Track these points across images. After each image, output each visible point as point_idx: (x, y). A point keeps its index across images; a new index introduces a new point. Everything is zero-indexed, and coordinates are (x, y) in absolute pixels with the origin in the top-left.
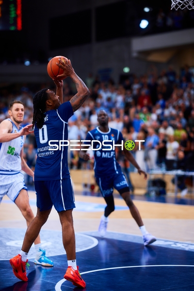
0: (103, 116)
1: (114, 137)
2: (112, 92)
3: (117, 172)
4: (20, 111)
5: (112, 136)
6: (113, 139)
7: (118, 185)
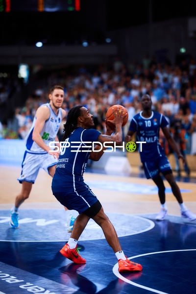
0: (146, 101)
1: (157, 122)
2: (169, 73)
3: (161, 155)
4: (60, 97)
5: (155, 120)
6: (155, 124)
7: (162, 168)
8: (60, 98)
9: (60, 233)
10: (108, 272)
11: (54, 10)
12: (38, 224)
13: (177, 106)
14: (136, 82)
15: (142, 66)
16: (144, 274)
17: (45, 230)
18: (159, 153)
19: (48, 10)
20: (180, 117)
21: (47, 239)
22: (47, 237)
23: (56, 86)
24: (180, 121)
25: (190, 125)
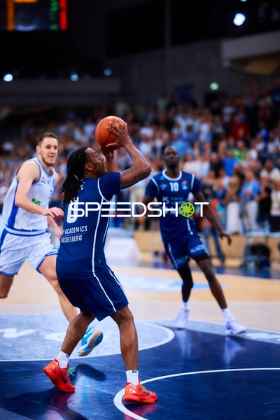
0: (172, 155)
1: (186, 185)
2: (194, 119)
3: (192, 233)
4: (53, 148)
5: (184, 183)
6: (185, 188)
7: (193, 251)
8: (53, 150)
9: (37, 348)
10: (106, 404)
11: (30, 28)
12: (5, 336)
13: (206, 166)
14: (147, 132)
15: (156, 108)
16: (160, 407)
17: (15, 344)
18: (189, 229)
19: (21, 28)
20: (210, 181)
21: (19, 357)
22: (19, 355)
23: (46, 134)
24: (211, 187)
25: (225, 192)
